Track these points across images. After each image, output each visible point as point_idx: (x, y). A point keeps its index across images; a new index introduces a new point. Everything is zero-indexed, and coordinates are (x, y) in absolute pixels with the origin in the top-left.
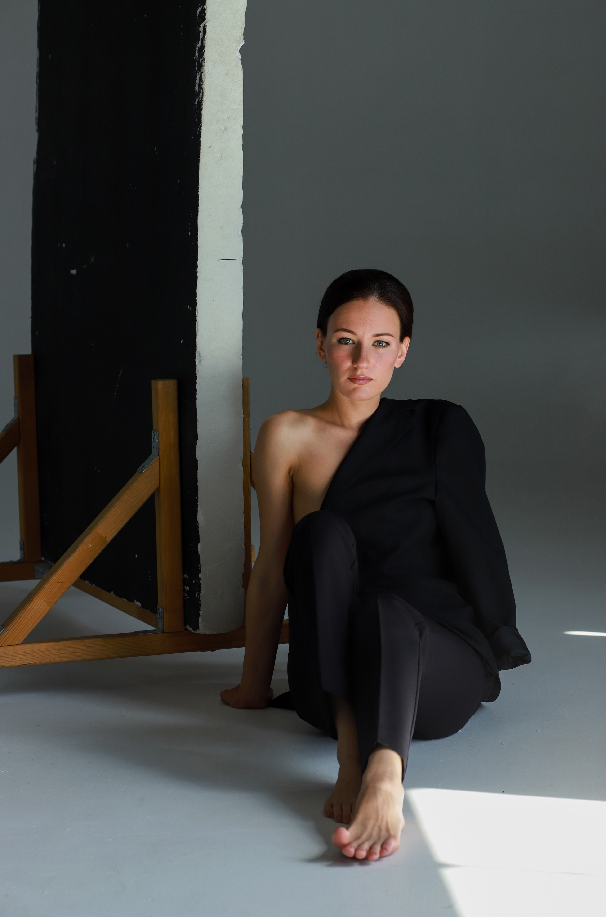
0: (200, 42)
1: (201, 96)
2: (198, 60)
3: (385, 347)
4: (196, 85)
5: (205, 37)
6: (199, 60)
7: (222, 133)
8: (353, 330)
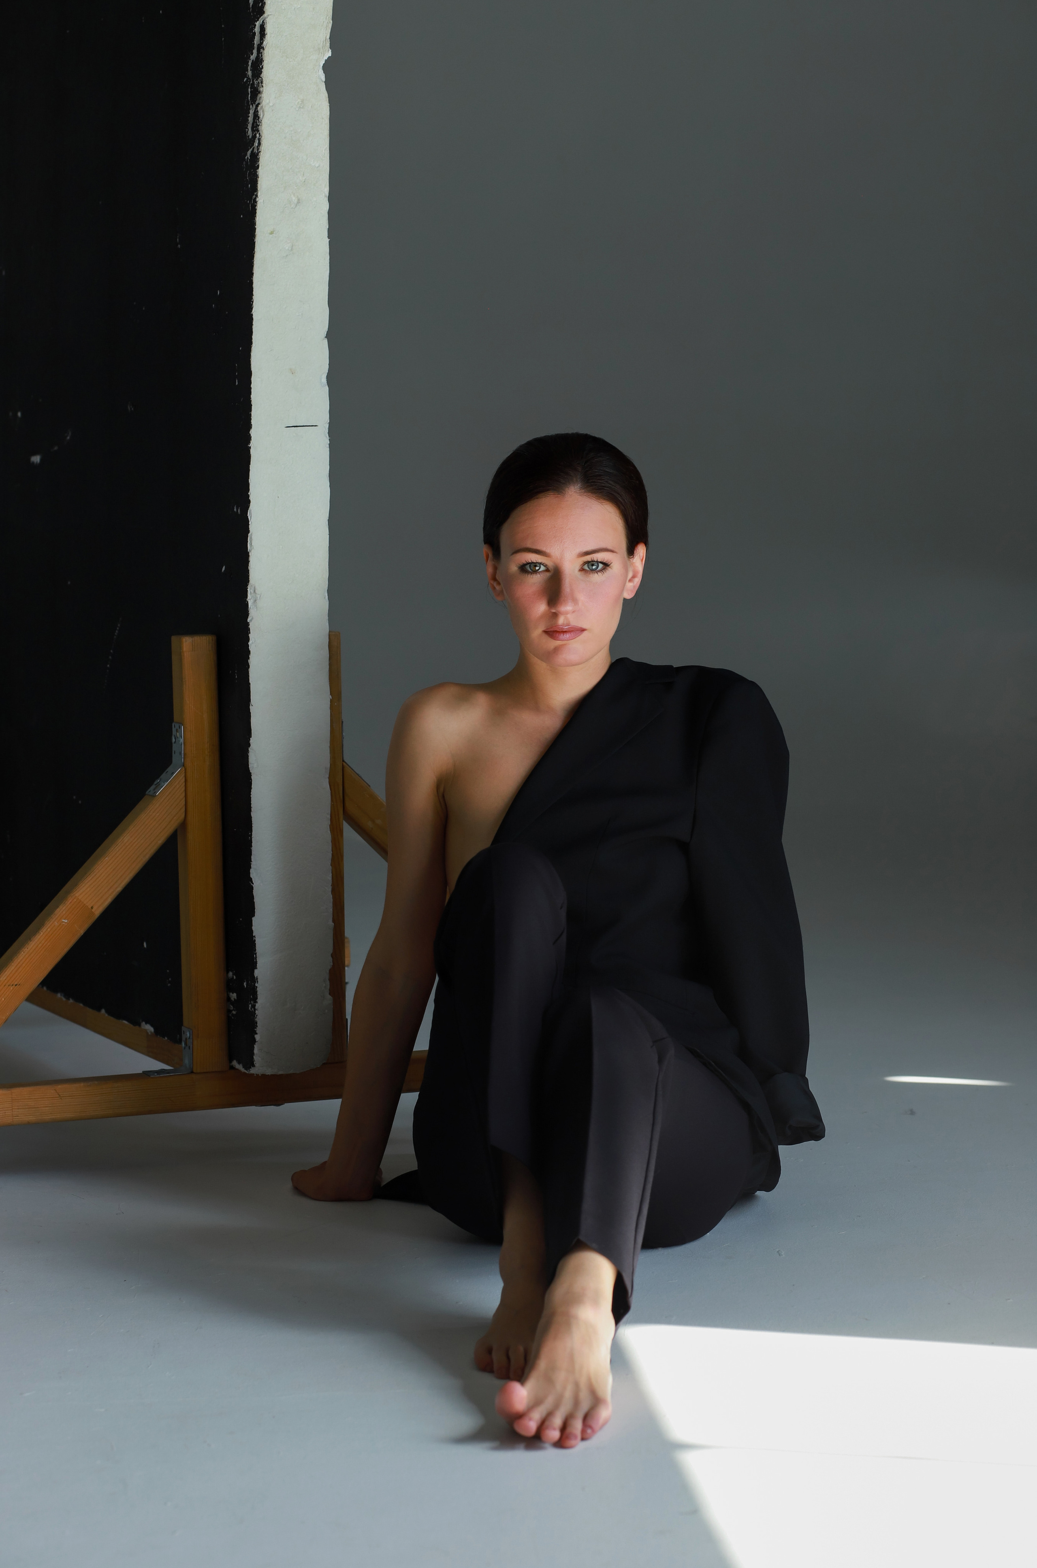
0: (255, 51)
1: (256, 144)
2: (251, 82)
3: (601, 571)
4: (247, 126)
5: (264, 42)
6: (253, 83)
7: (292, 208)
8: (544, 549)
